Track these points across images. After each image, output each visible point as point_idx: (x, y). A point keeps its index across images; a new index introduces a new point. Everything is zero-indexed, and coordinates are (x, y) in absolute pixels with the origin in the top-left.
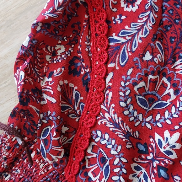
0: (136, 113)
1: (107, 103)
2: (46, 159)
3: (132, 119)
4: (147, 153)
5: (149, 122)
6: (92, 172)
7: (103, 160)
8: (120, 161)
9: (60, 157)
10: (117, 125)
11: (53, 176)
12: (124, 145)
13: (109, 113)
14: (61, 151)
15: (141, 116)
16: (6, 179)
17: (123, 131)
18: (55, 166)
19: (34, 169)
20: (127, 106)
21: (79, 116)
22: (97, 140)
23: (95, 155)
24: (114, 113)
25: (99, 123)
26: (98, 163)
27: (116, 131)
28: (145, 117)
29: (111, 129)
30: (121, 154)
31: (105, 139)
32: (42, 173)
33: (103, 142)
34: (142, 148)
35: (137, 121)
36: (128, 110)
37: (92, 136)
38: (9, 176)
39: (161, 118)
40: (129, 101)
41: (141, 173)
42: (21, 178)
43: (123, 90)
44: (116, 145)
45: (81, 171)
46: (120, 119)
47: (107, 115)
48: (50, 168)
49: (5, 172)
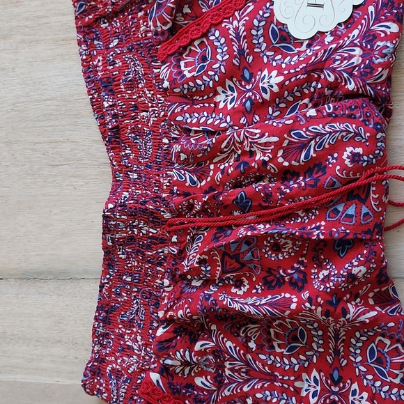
0: (262, 40)
1: (243, 13)
2: (151, 23)
3: (255, 42)
4: (248, 82)
5: (268, 57)
6: (185, 63)
7: (204, 59)
8: (219, 68)
9: (164, 28)
10: (238, 37)
11: (147, 44)
12: (232, 57)
13: (239, 22)
14: (168, 22)
15: (264, 45)
16: (102, 26)
17: (240, 46)
18: (155, 35)
19: (134, 29)
20: (258, 27)
21: (209, 7)
22: (212, 38)
23: (199, 51)
24: (243, 25)
25: (223, 25)
26: (197, 57)
27: (234, 42)
28: (267, 49)
29: (231, 37)
30: (224, 63)
31: (219, 42)
32: (140, 36)
33: (216, 44)
34: (247, 75)
35: (257, 47)
36: (258, 31)
37: (208, 31)
38: (107, 25)
39: (280, 59)
40: (263, 23)
41: (232, 95)
42: (116, 32)
43: (265, 10)
44: (226, 53)
45: (176, 55)
46: (245, 33)
47: (235, 23)
48: (149, 35)
49: (105, 17)
